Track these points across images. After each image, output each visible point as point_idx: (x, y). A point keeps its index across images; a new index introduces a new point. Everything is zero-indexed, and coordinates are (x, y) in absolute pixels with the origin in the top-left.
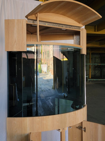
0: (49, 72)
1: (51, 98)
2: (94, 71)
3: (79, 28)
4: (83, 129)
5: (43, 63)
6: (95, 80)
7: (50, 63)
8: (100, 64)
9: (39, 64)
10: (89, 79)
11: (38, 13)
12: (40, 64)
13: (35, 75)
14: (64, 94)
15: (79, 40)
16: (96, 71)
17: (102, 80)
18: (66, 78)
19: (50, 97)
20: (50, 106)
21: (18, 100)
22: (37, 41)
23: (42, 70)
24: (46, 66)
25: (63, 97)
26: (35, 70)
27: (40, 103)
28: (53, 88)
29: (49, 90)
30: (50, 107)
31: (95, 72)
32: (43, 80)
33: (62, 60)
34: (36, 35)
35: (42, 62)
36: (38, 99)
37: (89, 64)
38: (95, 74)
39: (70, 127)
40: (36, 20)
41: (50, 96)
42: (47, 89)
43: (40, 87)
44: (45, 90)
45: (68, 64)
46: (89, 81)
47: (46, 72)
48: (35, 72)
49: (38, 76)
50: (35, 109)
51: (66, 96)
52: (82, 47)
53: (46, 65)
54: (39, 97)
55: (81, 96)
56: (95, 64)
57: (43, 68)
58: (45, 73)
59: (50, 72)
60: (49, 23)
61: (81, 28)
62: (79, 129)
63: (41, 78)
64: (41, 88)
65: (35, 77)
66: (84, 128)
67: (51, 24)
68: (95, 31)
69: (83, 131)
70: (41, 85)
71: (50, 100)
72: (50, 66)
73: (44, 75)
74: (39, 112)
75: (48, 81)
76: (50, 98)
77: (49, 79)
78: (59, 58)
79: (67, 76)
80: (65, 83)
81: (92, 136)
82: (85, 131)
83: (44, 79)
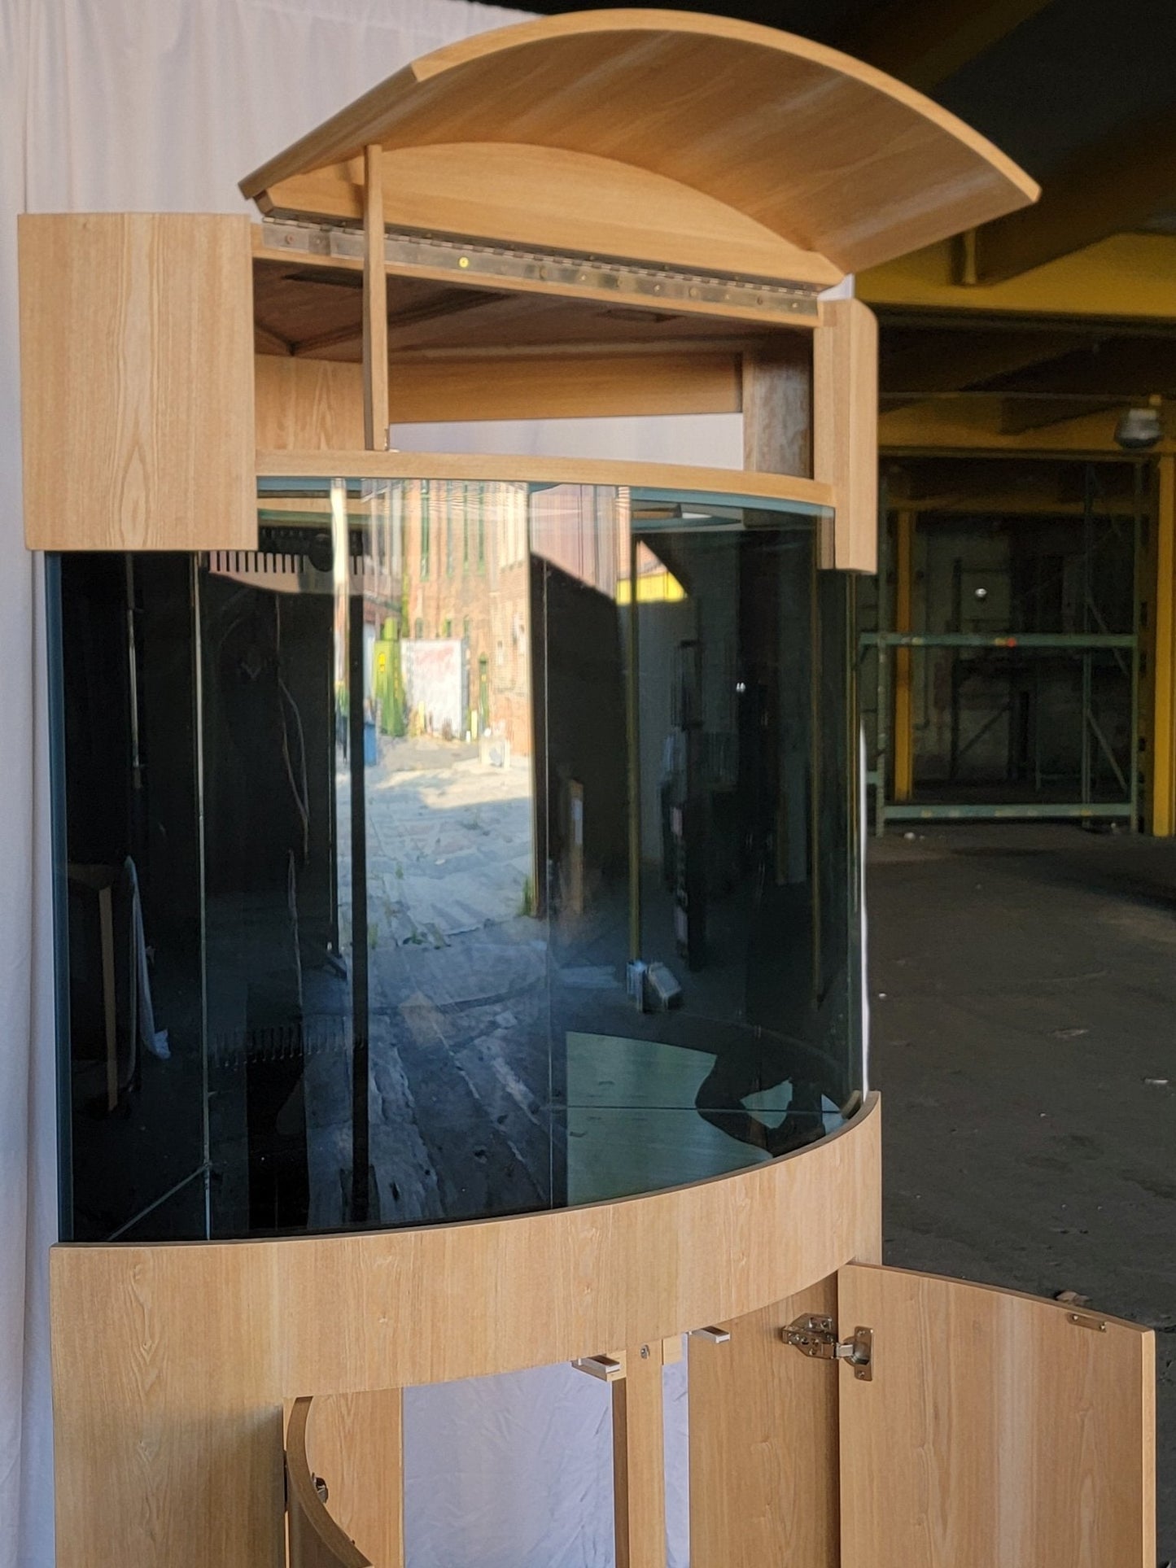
0: (484, 723)
1: (506, 1018)
2: (947, 717)
3: (799, 294)
4: (844, 1350)
5: (420, 625)
6: (955, 812)
7: (497, 627)
8: (1011, 641)
9: (381, 637)
10: (890, 799)
11: (375, 151)
12: (389, 632)
13: (342, 759)
14: (645, 976)
15: (802, 417)
16: (965, 715)
17: (1032, 811)
18: (667, 797)
19: (497, 1008)
20: (495, 1113)
21: (160, 1044)
22: (369, 446)
23: (405, 710)
24: (456, 659)
25: (639, 1006)
26: (342, 708)
27: (396, 1074)
28: (527, 901)
29: (489, 924)
30: (501, 1120)
31: (955, 729)
32: (424, 811)
33: (623, 597)
34: (358, 358)
35: (415, 612)
36: (373, 1029)
37: (892, 639)
38: (954, 744)
39: (715, 1331)
40: (358, 223)
41: (499, 999)
42: (468, 922)
43: (394, 896)
44: (442, 925)
45: (685, 644)
46: (890, 823)
47: (456, 727)
48: (344, 731)
49: (368, 772)
50: (344, 1140)
51: (665, 995)
52: (834, 504)
53: (456, 645)
54: (382, 1012)
55: (821, 999)
56: (952, 640)
57: (417, 682)
58: (447, 735)
59: (498, 728)
60: (488, 253)
61: (824, 297)
62: (802, 1346)
63: (406, 795)
64: (399, 909)
65: (343, 779)
66: (854, 1342)
67: (509, 256)
68: (957, 278)
69: (846, 1370)
70: (400, 875)
71: (493, 1046)
72: (500, 657)
73: (435, 760)
74: (384, 1171)
75: (473, 827)
76: (499, 1019)
77: (488, 798)
78: (588, 579)
79: (676, 773)
80: (655, 850)
81: (936, 1416)
82: (863, 1366)
83: (432, 799)
